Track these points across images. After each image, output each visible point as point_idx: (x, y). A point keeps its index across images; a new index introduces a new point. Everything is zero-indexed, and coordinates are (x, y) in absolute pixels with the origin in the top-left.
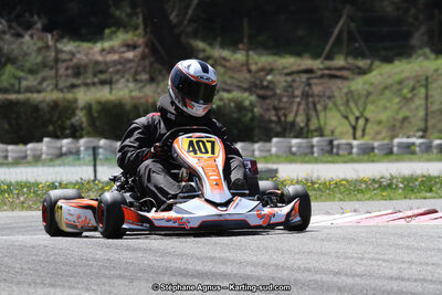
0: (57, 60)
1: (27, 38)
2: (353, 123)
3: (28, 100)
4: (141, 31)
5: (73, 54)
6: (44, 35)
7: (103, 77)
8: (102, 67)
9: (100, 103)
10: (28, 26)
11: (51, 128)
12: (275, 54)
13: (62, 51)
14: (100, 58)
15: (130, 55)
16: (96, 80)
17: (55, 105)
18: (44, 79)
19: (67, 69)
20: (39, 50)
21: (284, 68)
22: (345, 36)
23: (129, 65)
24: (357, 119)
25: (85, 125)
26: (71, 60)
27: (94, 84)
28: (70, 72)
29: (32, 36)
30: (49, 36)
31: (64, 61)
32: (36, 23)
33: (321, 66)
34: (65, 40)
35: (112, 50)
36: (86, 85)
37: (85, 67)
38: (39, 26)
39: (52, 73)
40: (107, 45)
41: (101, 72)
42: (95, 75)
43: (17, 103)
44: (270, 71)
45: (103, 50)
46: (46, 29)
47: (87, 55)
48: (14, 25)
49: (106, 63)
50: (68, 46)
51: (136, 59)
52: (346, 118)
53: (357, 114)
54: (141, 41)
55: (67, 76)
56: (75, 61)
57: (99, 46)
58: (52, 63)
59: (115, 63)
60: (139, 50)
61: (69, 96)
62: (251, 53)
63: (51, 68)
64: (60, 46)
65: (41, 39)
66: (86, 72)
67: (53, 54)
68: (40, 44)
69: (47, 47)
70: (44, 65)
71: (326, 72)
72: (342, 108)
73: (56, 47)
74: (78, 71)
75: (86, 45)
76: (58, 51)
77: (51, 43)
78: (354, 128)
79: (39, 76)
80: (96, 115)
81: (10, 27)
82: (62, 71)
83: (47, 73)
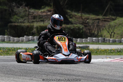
0: (29, 14)
1: (21, 8)
2: (111, 34)
3: (20, 25)
4: (52, 7)
5: (33, 13)
7: (41, 19)
8: (41, 17)
9: (40, 26)
10: (21, 5)
11: (26, 33)
12: (89, 14)
13: (30, 12)
14: (41, 14)
15: (49, 13)
16: (39, 20)
17: (28, 27)
18: (25, 20)
19: (31, 17)
20: (24, 11)
21: (92, 18)
22: (109, 10)
23: (49, 16)
24: (112, 33)
25: (36, 33)
26: (33, 14)
27: (39, 21)
28: (32, 18)
29: (22, 8)
30: (27, 8)
31: (31, 15)
32: (23, 4)
33: (102, 18)
34: (31, 9)
35: (44, 12)
36: (37, 21)
37: (37, 16)
38: (24, 5)
40: (43, 10)
41: (41, 18)
43: (17, 26)
44: (88, 19)
45: (41, 12)
46: (26, 6)
47: (37, 13)
48: (17, 4)
49: (42, 16)
50: (32, 11)
51: (51, 15)
52: (109, 32)
53: (112, 31)
54: (52, 10)
55: (31, 19)
56: (34, 15)
57: (40, 11)
58: (27, 15)
59: (45, 16)
60: (52, 12)
61: (32, 24)
62: (83, 14)
63: (27, 17)
64: (30, 10)
65: (24, 8)
66: (37, 18)
68: (24, 10)
69: (26, 11)
70: (25, 16)
71: (104, 19)
72: (108, 30)
73: (29, 11)
74: (35, 17)
75: (37, 11)
76: (29, 12)
77: (27, 9)
78: (111, 35)
79: (24, 19)
80: (39, 30)
81: (16, 5)
82: (30, 17)
83: (26, 18)
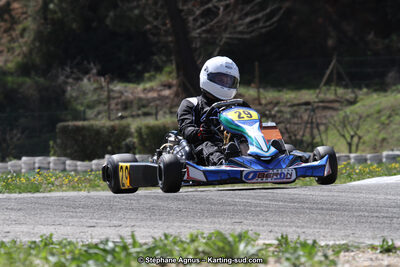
0: (109, 98)
1: (85, 81)
2: (349, 140)
3: (92, 126)
4: (174, 74)
5: (121, 93)
6: (99, 78)
7: (145, 110)
8: (144, 102)
9: (148, 127)
10: (86, 72)
11: (109, 148)
12: (280, 91)
13: (113, 91)
14: (142, 95)
15: (167, 92)
16: (140, 112)
17: (113, 129)
18: (99, 113)
19: (117, 104)
20: (95, 89)
21: (287, 102)
22: (335, 77)
23: (166, 101)
24: (352, 137)
25: (136, 145)
26: (120, 97)
27: (138, 116)
28: (119, 107)
29: (89, 79)
30: (103, 79)
31: (114, 98)
32: (92, 69)
33: (317, 100)
34: (115, 82)
35: (152, 89)
36: (133, 116)
37: (131, 102)
38: (94, 71)
39: (106, 107)
40: (148, 85)
41: (144, 106)
42: (139, 109)
43: (83, 128)
44: (277, 104)
45: (145, 90)
46: (101, 73)
47: (132, 93)
48: (75, 70)
49: (148, 100)
50: (118, 87)
51: (172, 96)
52: (344, 136)
53: (352, 133)
54: (175, 82)
55: (118, 110)
56: (123, 98)
57: (141, 87)
58: (105, 100)
59: (154, 99)
60: (174, 89)
61: (124, 122)
62: (261, 90)
63: (105, 104)
64: (111, 87)
65: (96, 81)
66: (131, 107)
67: (106, 93)
68: (95, 85)
69: (102, 88)
71: (320, 104)
72: (340, 128)
73: (108, 88)
74: (126, 106)
75: (131, 86)
76: (110, 91)
77: (104, 84)
78: (350, 145)
79: (95, 111)
80: (145, 137)
81: (72, 72)
82: (113, 106)
83: (101, 108)
